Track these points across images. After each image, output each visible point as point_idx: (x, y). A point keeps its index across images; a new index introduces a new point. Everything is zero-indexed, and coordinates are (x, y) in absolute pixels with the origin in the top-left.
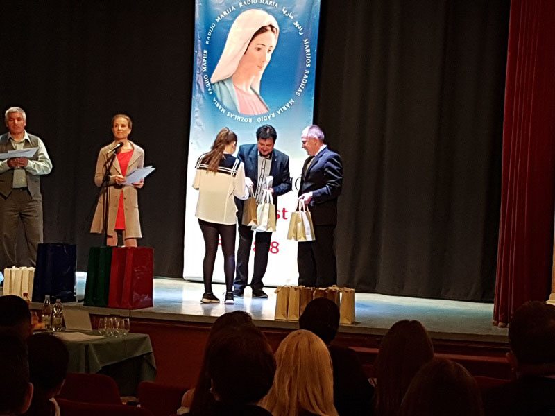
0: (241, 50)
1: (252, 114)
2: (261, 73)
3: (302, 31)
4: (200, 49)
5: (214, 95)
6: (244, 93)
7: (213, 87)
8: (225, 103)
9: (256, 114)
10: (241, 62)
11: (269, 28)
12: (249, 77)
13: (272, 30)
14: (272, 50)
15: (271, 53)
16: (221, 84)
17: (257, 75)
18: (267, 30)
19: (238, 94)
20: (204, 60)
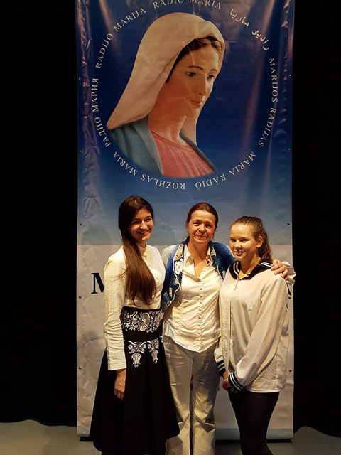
0: (160, 76)
1: (184, 176)
2: (198, 111)
4: (86, 75)
5: (115, 147)
6: (171, 144)
7: (113, 136)
8: (137, 158)
9: (193, 176)
10: (161, 95)
11: (208, 42)
12: (176, 119)
13: (215, 47)
14: (216, 75)
15: (213, 80)
16: (128, 132)
17: (191, 115)
18: (205, 45)
19: (160, 148)
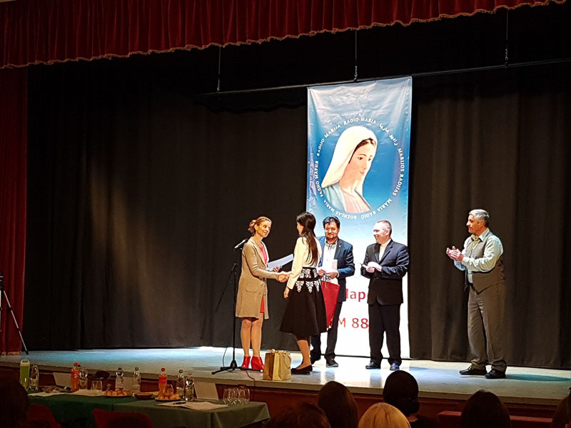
0: (346, 160)
1: (356, 212)
2: (363, 178)
3: (396, 143)
4: (312, 160)
5: (324, 197)
6: (350, 195)
7: (324, 191)
8: (334, 203)
9: (360, 212)
10: (346, 169)
11: (369, 141)
12: (353, 182)
13: (372, 143)
14: (372, 158)
15: (371, 161)
16: (330, 188)
17: (360, 179)
18: (367, 143)
19: (345, 197)
20: (316, 169)
